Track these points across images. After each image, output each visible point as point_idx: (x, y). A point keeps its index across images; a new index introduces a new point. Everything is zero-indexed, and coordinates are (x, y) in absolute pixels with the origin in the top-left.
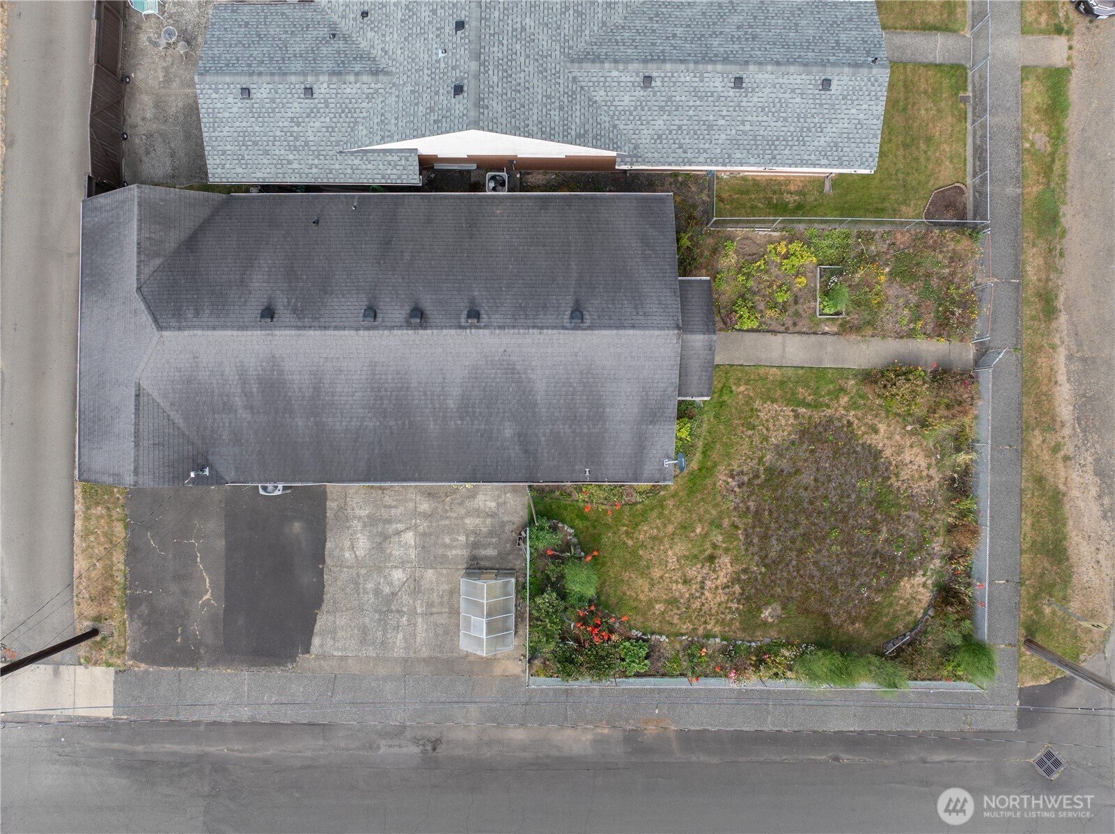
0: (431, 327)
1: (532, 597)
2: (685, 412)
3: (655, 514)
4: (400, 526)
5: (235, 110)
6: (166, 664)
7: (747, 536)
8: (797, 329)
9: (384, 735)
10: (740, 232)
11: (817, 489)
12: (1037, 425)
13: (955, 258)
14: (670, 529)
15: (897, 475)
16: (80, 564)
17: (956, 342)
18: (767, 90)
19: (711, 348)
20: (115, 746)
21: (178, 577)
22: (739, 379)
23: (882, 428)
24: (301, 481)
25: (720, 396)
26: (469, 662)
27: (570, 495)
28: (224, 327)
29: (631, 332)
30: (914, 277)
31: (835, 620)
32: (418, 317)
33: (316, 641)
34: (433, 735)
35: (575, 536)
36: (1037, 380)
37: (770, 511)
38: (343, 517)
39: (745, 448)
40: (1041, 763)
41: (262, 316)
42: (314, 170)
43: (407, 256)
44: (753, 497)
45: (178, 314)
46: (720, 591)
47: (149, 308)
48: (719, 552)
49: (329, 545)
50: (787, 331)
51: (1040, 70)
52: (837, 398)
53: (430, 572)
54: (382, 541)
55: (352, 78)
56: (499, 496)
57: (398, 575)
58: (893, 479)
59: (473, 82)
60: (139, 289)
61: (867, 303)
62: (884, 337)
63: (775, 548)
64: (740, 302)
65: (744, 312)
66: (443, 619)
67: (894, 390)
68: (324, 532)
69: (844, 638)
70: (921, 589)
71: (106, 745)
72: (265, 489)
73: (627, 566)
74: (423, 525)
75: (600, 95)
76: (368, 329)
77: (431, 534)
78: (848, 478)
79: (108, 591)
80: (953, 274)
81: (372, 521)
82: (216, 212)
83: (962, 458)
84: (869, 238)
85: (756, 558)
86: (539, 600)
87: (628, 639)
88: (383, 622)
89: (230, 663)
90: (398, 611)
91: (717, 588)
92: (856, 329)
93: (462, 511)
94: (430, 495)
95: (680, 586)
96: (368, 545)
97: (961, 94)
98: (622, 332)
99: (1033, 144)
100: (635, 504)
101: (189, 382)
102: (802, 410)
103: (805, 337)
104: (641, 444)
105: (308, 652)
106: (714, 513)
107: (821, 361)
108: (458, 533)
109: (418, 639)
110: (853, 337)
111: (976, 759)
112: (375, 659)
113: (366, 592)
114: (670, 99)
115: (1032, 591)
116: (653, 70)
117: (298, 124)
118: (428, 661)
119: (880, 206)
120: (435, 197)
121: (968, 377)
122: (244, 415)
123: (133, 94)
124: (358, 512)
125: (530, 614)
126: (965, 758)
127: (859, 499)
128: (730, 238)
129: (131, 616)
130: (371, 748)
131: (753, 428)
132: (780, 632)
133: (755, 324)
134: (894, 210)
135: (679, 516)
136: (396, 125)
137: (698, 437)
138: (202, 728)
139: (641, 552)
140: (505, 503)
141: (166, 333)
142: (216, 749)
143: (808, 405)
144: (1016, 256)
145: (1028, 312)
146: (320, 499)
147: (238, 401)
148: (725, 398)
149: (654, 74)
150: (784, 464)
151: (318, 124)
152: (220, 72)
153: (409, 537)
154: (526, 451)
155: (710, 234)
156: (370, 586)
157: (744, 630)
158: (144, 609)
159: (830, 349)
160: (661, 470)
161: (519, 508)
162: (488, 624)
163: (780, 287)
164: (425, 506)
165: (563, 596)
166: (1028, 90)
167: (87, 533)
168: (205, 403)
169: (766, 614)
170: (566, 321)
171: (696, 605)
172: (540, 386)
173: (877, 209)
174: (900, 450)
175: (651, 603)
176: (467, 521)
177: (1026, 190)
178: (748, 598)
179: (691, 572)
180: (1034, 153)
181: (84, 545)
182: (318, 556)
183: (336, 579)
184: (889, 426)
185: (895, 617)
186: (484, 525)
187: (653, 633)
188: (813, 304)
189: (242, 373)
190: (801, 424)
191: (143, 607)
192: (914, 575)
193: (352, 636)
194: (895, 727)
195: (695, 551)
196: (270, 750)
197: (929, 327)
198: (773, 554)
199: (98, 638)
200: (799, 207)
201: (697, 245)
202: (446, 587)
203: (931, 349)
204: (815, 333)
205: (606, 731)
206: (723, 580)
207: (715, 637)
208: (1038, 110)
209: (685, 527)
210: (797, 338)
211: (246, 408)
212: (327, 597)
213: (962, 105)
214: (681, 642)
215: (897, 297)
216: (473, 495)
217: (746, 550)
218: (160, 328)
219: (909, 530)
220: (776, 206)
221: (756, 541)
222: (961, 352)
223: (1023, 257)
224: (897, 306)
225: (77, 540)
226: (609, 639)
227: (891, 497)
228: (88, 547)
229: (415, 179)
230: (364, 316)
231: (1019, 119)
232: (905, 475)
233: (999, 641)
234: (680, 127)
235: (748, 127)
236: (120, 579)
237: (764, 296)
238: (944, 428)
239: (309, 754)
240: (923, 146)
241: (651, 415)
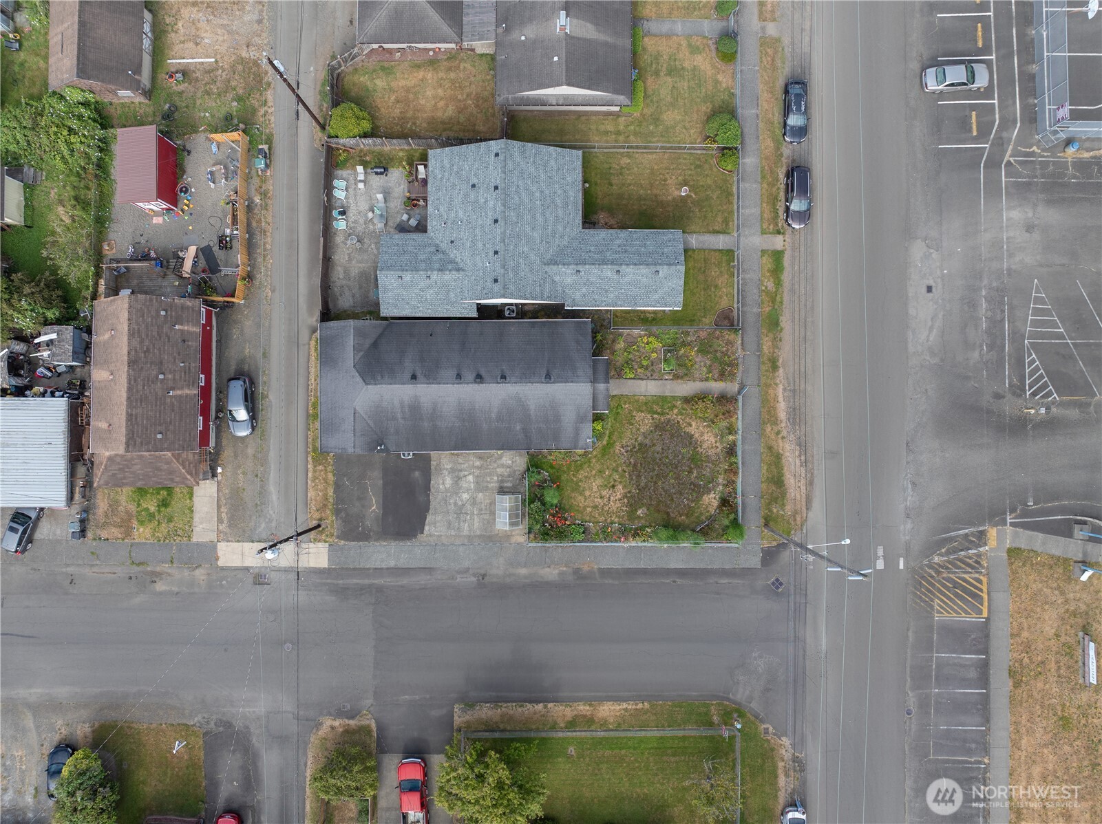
0: (485, 383)
1: (529, 505)
2: (597, 418)
3: (586, 465)
4: (466, 473)
5: (395, 285)
6: (354, 541)
7: (630, 476)
8: (653, 377)
9: (459, 572)
10: (626, 332)
11: (663, 453)
12: (768, 422)
13: (729, 343)
14: (594, 472)
15: (701, 446)
16: (311, 494)
17: (729, 383)
18: (631, 276)
19: (607, 390)
20: (329, 581)
21: (359, 499)
22: (626, 402)
23: (694, 424)
24: (425, 451)
25: (617, 410)
26: (500, 537)
27: (546, 457)
28: (395, 384)
29: (571, 384)
30: (708, 352)
31: (672, 515)
32: (479, 378)
33: (426, 528)
34: (483, 572)
35: (549, 476)
36: (768, 400)
37: (641, 464)
38: (439, 469)
39: (628, 434)
40: (773, 584)
41: (412, 379)
42: (429, 311)
43: (473, 350)
44: (633, 457)
45: (374, 378)
46: (618, 502)
47: (360, 375)
48: (617, 483)
49: (432, 482)
50: (648, 378)
51: (770, 252)
52: (672, 410)
53: (481, 494)
54: (457, 480)
55: (448, 273)
56: (513, 458)
57: (465, 496)
58: (699, 448)
59: (502, 278)
60: (354, 366)
61: (685, 365)
62: (694, 381)
63: (643, 481)
64: (625, 365)
65: (627, 370)
66: (487, 517)
67: (697, 406)
68: (430, 476)
69: (677, 524)
70: (713, 500)
71: (324, 581)
72: (404, 455)
73: (573, 490)
74: (477, 472)
75: (557, 279)
76: (458, 384)
77: (481, 476)
78: (677, 448)
79: (325, 506)
80: (727, 350)
81: (452, 471)
82: (385, 330)
83: (731, 438)
84: (687, 334)
85: (635, 486)
86: (532, 506)
87: (574, 524)
88: (458, 518)
89: (385, 540)
90: (465, 513)
91: (616, 500)
92: (681, 378)
93: (496, 465)
94: (480, 458)
95: (599, 500)
96: (451, 482)
97: (732, 264)
98: (567, 384)
99: (766, 288)
100: (577, 461)
101: (378, 407)
102: (655, 416)
103: (657, 381)
104: (577, 432)
105: (423, 533)
106: (614, 465)
107: (664, 393)
108: (493, 476)
109: (475, 526)
110: (679, 381)
111: (742, 582)
112: (454, 536)
113: (450, 504)
114: (588, 280)
115: (767, 501)
116: (580, 268)
117: (423, 291)
118: (479, 537)
119: (693, 318)
120: (484, 322)
121: (733, 400)
122: (401, 421)
123: (333, 266)
124: (446, 466)
125: (528, 513)
126: (736, 581)
127: (683, 457)
128: (621, 335)
129: (336, 518)
130: (453, 579)
131: (633, 425)
132: (646, 521)
133: (633, 376)
134: (699, 320)
135: (598, 466)
136: (468, 294)
137: (607, 429)
138: (371, 571)
139: (580, 484)
140: (516, 461)
141: (369, 386)
142: (379, 581)
143: (658, 414)
144: (758, 341)
145: (763, 368)
146: (427, 459)
147: (399, 415)
148: (619, 411)
149: (581, 270)
150: (647, 441)
151: (432, 291)
152: (388, 269)
153: (470, 478)
154: (526, 436)
155: (612, 333)
156: (452, 501)
157: (629, 520)
158: (343, 514)
159: (668, 387)
160: (586, 444)
161: (522, 463)
162: (509, 515)
163: (644, 358)
164: (478, 463)
165: (543, 504)
166: (764, 262)
167: (315, 478)
168: (384, 416)
169: (639, 512)
170: (543, 380)
171: (606, 508)
172: (532, 407)
173: (691, 320)
174: (702, 434)
175: (585, 508)
176: (498, 470)
177: (764, 309)
178: (631, 505)
179: (604, 493)
180: (767, 292)
181: (313, 484)
182: (427, 487)
183: (436, 498)
184: (697, 423)
185: (701, 514)
186: (506, 472)
187: (586, 522)
188: (660, 366)
189: (402, 403)
190: (655, 422)
191: (342, 514)
192: (710, 494)
193: (444, 525)
194: (702, 566)
195: (606, 483)
196: (405, 581)
197: (716, 376)
198: (642, 484)
199: (321, 529)
200: (654, 319)
201: (605, 339)
202: (488, 501)
203: (717, 386)
204: (661, 379)
205: (565, 569)
206: (619, 496)
207: (615, 523)
208: (769, 271)
209: (601, 472)
210: (653, 381)
211: (402, 418)
212: (431, 507)
213: (732, 269)
214: (599, 526)
215: (700, 362)
216: (500, 457)
217: (630, 482)
218: (366, 384)
219: (707, 472)
220: (642, 319)
221: (634, 478)
222: (731, 387)
223: (761, 342)
224: (701, 366)
225: (309, 482)
226: (565, 524)
227: (699, 456)
228: (315, 485)
229: (475, 315)
230: (456, 378)
231: (760, 275)
232: (705, 446)
233: (752, 525)
234: (593, 291)
235: (623, 291)
236: (331, 500)
237: (637, 362)
238: (724, 424)
239: (423, 582)
240: (713, 289)
241: (581, 419)
